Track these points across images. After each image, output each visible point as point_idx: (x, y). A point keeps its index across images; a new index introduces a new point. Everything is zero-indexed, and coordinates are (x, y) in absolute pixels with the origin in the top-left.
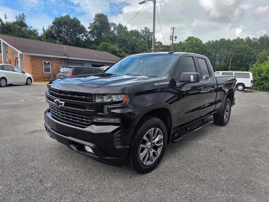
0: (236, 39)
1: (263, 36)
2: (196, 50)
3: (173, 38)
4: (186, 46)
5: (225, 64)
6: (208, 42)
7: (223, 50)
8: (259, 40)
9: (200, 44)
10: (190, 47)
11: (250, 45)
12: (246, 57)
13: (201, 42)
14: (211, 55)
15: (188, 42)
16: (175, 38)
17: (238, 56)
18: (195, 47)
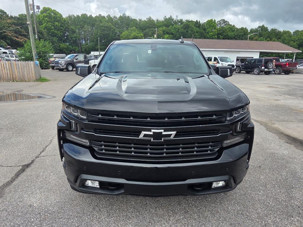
0: (98, 16)
1: (122, 15)
2: (57, 25)
3: (34, 7)
4: (43, 19)
5: (92, 43)
6: (69, 17)
7: (87, 28)
8: (119, 19)
9: (60, 18)
10: (48, 22)
11: (112, 23)
12: (111, 36)
13: (61, 16)
14: (75, 33)
15: (45, 14)
16: (37, 9)
17: (104, 35)
18: (54, 21)
